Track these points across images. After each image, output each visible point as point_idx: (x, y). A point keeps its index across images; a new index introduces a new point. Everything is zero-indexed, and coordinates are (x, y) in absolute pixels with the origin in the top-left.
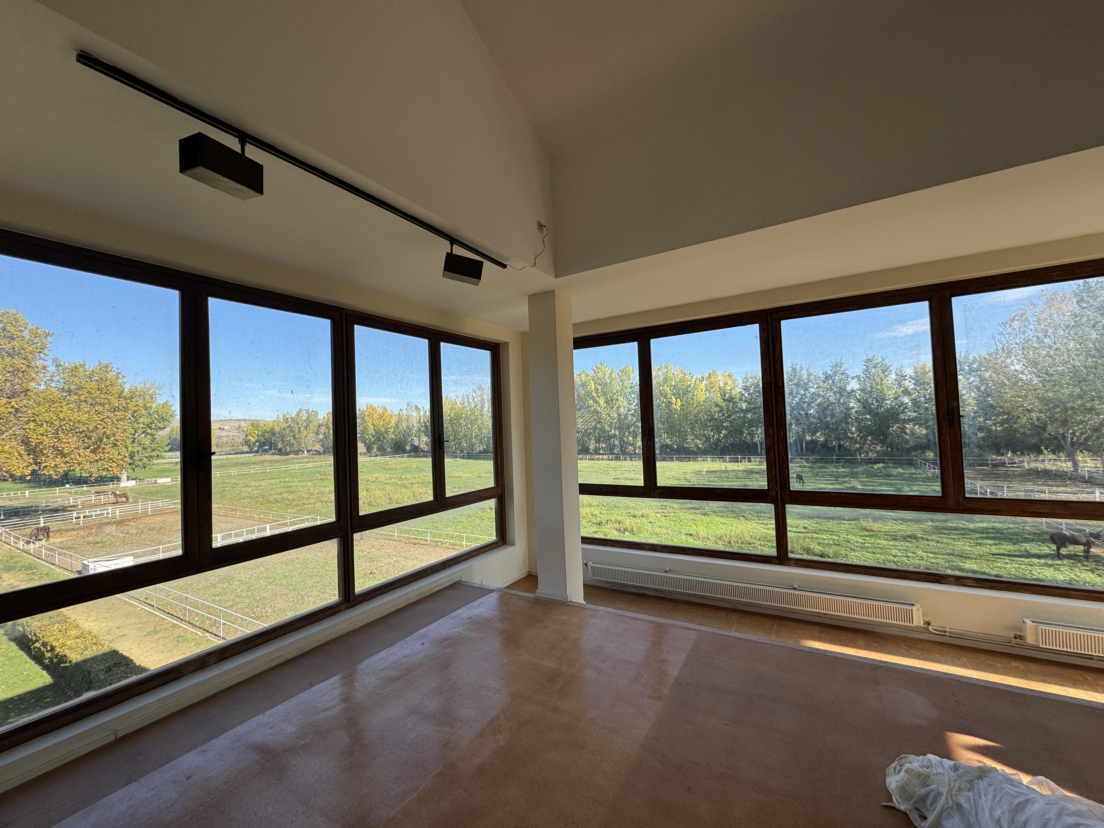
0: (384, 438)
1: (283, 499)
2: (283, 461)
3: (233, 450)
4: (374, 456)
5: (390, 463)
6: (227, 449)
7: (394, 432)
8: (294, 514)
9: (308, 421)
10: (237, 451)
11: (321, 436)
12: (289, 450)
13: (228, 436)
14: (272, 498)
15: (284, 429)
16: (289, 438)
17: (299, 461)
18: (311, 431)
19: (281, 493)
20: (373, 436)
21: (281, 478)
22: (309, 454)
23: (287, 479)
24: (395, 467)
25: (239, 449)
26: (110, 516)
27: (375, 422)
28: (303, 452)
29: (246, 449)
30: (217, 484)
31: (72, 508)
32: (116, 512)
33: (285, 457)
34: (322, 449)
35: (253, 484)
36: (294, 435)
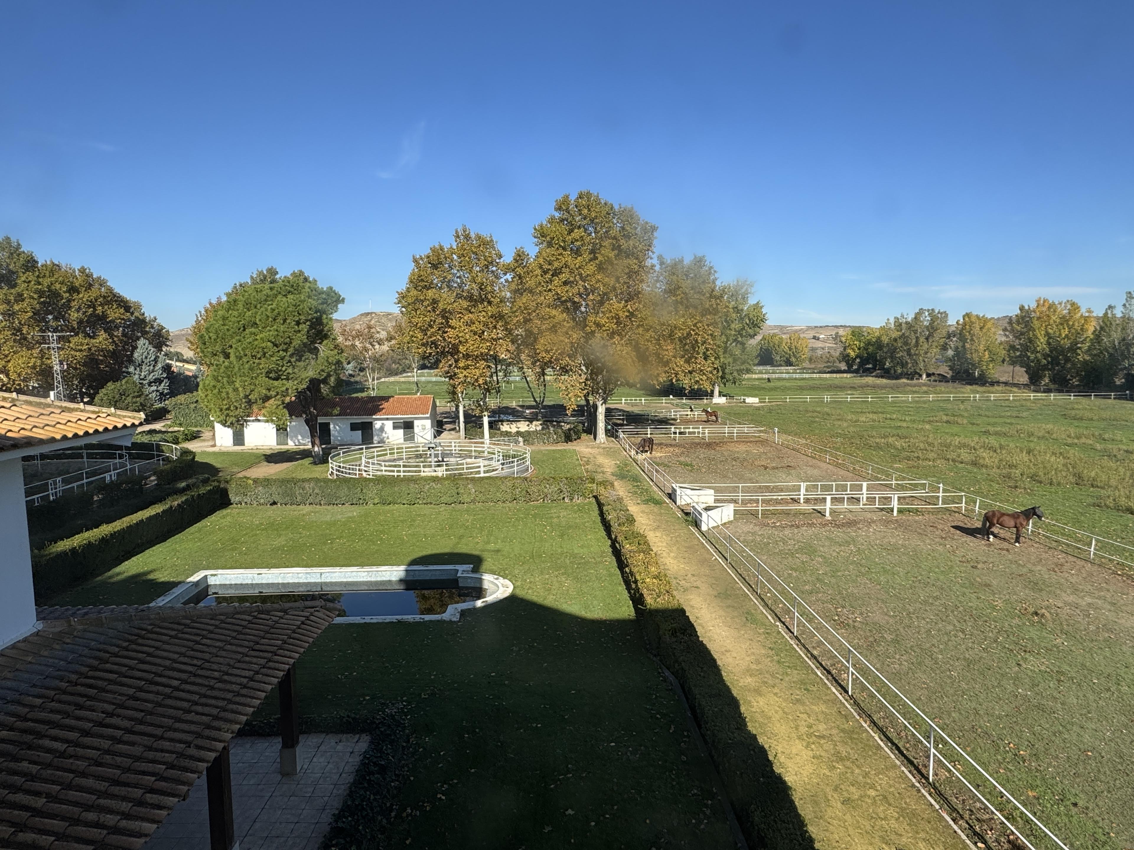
0: (1067, 360)
1: (889, 446)
2: (892, 388)
3: (828, 367)
4: (1044, 392)
5: (1076, 406)
6: (821, 366)
7: (1089, 349)
8: (903, 471)
9: (932, 329)
10: (832, 368)
11: (950, 353)
12: (899, 371)
13: (823, 349)
14: (872, 441)
15: (895, 340)
16: (901, 354)
17: (914, 389)
18: (935, 344)
19: (885, 437)
20: (1045, 356)
21: (887, 413)
22: (930, 380)
23: (895, 416)
24: (1088, 414)
25: (835, 367)
26: (701, 435)
27: (1050, 331)
28: (921, 376)
29: (843, 366)
30: (807, 411)
31: (672, 422)
32: (705, 432)
33: (894, 381)
34: (950, 372)
35: (849, 418)
36: (909, 350)
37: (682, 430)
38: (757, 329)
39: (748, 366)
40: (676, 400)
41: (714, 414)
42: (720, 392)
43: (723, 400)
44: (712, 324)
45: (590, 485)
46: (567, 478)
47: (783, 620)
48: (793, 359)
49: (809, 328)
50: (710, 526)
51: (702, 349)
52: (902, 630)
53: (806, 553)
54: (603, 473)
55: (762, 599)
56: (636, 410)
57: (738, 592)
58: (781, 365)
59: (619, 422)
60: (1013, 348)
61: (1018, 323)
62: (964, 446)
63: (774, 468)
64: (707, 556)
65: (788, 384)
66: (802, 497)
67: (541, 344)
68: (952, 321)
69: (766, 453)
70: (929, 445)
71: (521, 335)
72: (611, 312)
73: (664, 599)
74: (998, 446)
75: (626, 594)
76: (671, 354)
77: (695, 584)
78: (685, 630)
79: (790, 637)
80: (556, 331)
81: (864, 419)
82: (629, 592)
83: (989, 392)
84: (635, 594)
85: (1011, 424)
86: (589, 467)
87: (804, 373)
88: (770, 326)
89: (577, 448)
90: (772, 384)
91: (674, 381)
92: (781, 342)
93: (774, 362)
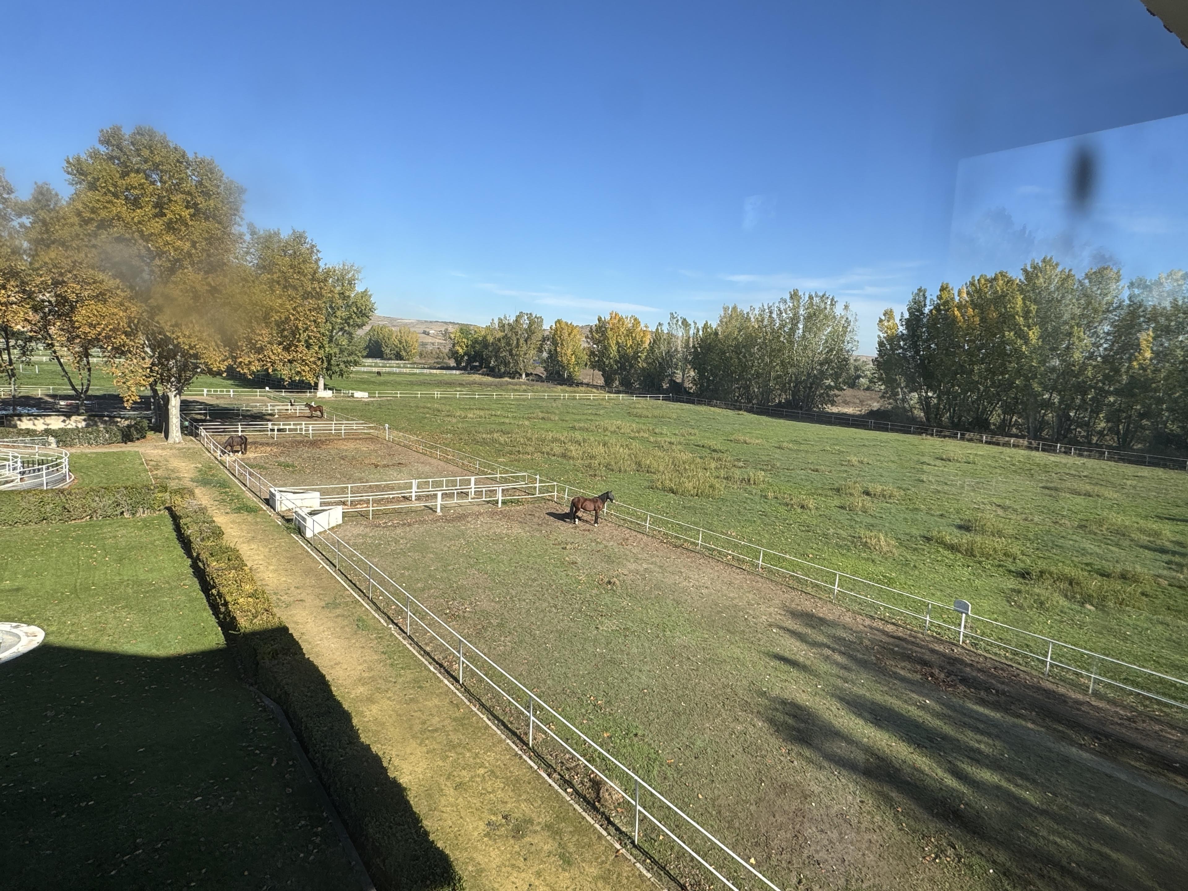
0: (631, 366)
1: (494, 441)
2: (496, 386)
3: (438, 363)
4: (615, 393)
5: (637, 406)
6: (431, 361)
7: (647, 358)
8: (506, 465)
9: (530, 331)
10: (442, 365)
11: (545, 355)
12: (503, 370)
13: (433, 344)
14: (479, 437)
15: (499, 340)
16: (504, 354)
17: (515, 388)
18: (533, 346)
19: (491, 432)
20: (616, 362)
21: (492, 410)
22: (528, 380)
23: (499, 413)
24: (645, 413)
25: (446, 363)
26: (304, 433)
27: (620, 341)
28: (521, 375)
29: (452, 363)
30: (418, 407)
31: (268, 417)
32: (309, 428)
33: (498, 379)
34: (545, 373)
35: (458, 414)
36: (511, 350)
37: (282, 427)
38: (365, 319)
39: (356, 358)
40: (273, 393)
41: (319, 408)
42: (325, 385)
43: (328, 394)
44: (315, 309)
45: (160, 495)
46: (126, 488)
47: (396, 621)
48: (403, 353)
49: (420, 322)
50: (316, 532)
51: (304, 336)
52: (506, 614)
53: (418, 551)
54: (179, 479)
55: (374, 604)
56: (222, 403)
57: (348, 599)
58: (390, 359)
59: (199, 417)
60: (592, 353)
61: (597, 332)
62: (555, 440)
63: (385, 466)
64: (313, 565)
65: (398, 379)
66: (414, 494)
67: (80, 316)
68: (546, 326)
69: (376, 451)
70: (528, 440)
71: (49, 302)
72: (185, 283)
73: (262, 619)
74: (581, 440)
75: (213, 620)
76: (266, 339)
77: (299, 597)
78: (289, 650)
79: (403, 638)
80: (105, 301)
81: (471, 415)
82: (217, 617)
83: (575, 392)
84: (225, 618)
85: (591, 420)
86: (159, 473)
87: (414, 368)
88: (379, 317)
89: (141, 450)
90: (382, 378)
91: (270, 371)
92: (391, 335)
93: (385, 355)
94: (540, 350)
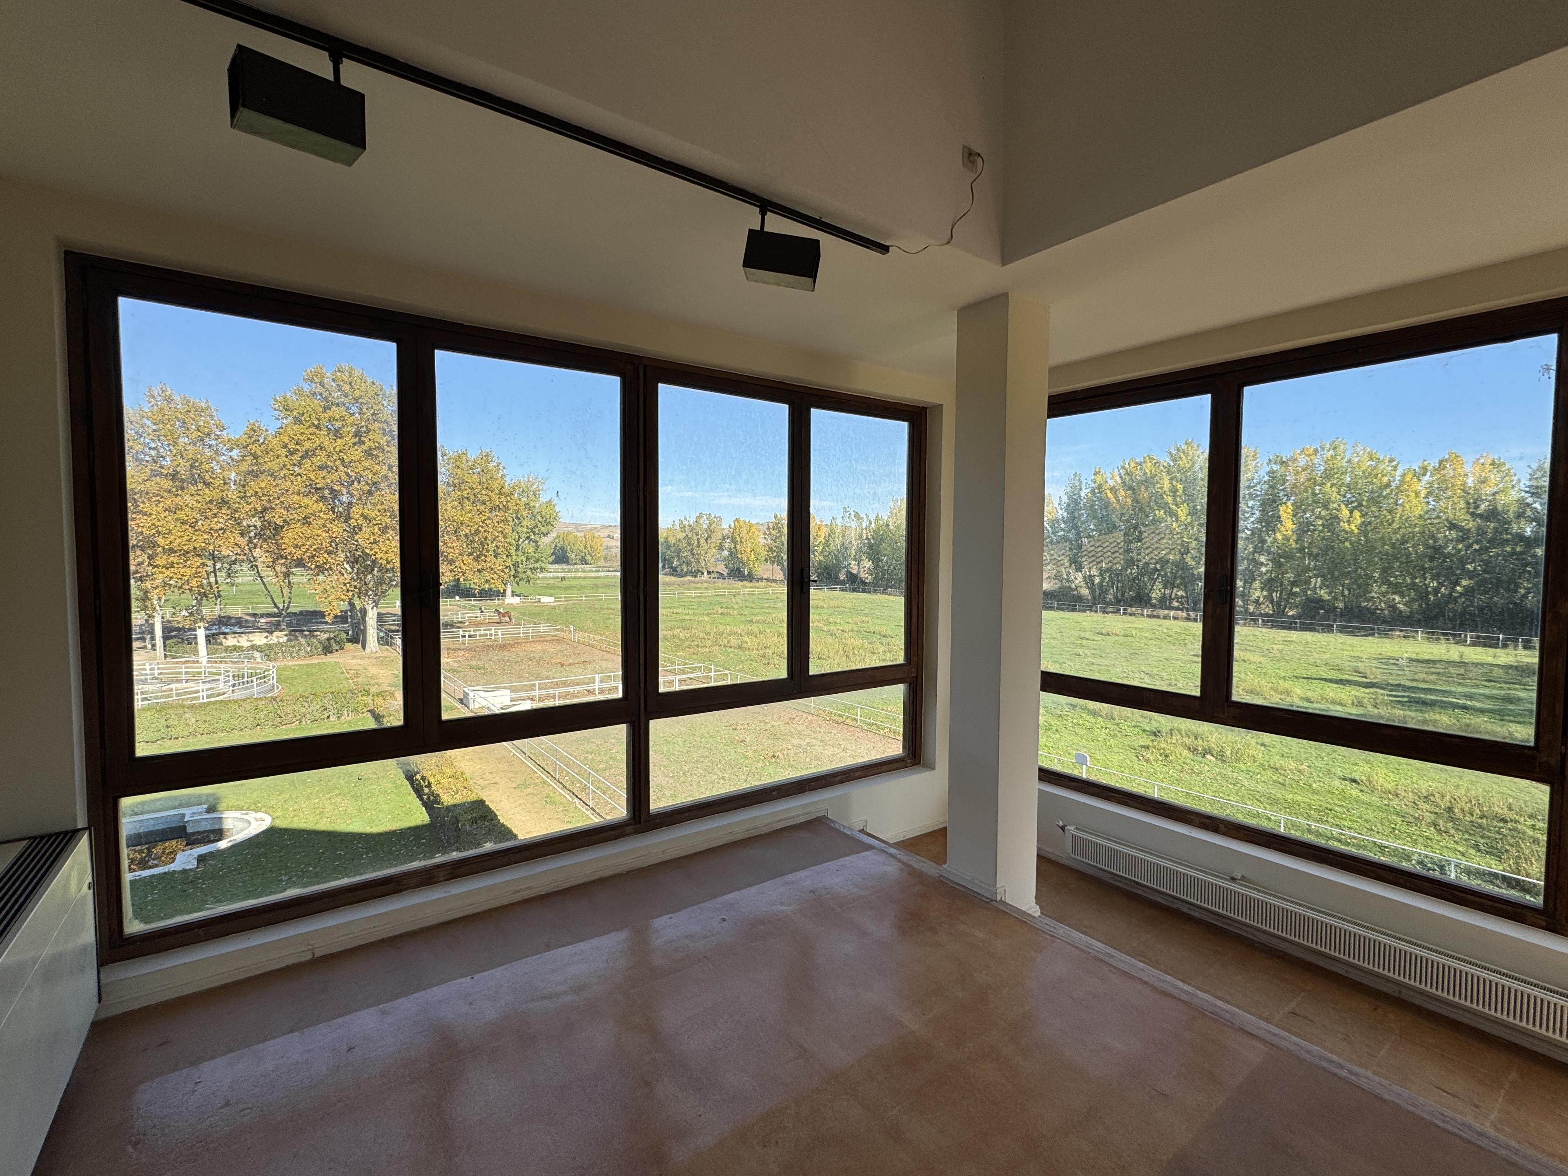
2: (678, 585)
7: (822, 552)
8: (687, 658)
9: (710, 531)
11: (726, 553)
12: (685, 570)
13: (617, 547)
15: (681, 541)
16: (686, 554)
17: (697, 586)
18: (713, 545)
21: (674, 608)
22: (710, 578)
26: (493, 637)
28: (703, 573)
30: (601, 609)
31: (458, 625)
32: (499, 633)
33: (681, 579)
34: (726, 570)
36: (692, 549)
37: (472, 633)
38: (551, 528)
39: (542, 564)
40: (463, 602)
41: (507, 614)
42: (512, 592)
43: (516, 600)
44: (502, 521)
45: (360, 700)
46: (332, 693)
47: (579, 796)
48: (588, 558)
49: (604, 528)
51: (492, 547)
54: (378, 685)
55: (561, 783)
57: (536, 780)
58: (576, 564)
59: (394, 627)
60: (771, 549)
61: (774, 529)
62: (733, 633)
63: (570, 665)
65: (583, 583)
66: (597, 688)
68: (725, 525)
69: (562, 651)
70: (706, 634)
72: (383, 504)
73: (462, 795)
74: (758, 632)
76: (457, 551)
77: (493, 781)
79: (586, 810)
83: (755, 587)
85: (769, 613)
86: (360, 680)
87: (599, 571)
88: (565, 524)
89: (341, 661)
90: (567, 583)
91: (461, 580)
92: (577, 541)
93: (571, 562)
94: (721, 548)
